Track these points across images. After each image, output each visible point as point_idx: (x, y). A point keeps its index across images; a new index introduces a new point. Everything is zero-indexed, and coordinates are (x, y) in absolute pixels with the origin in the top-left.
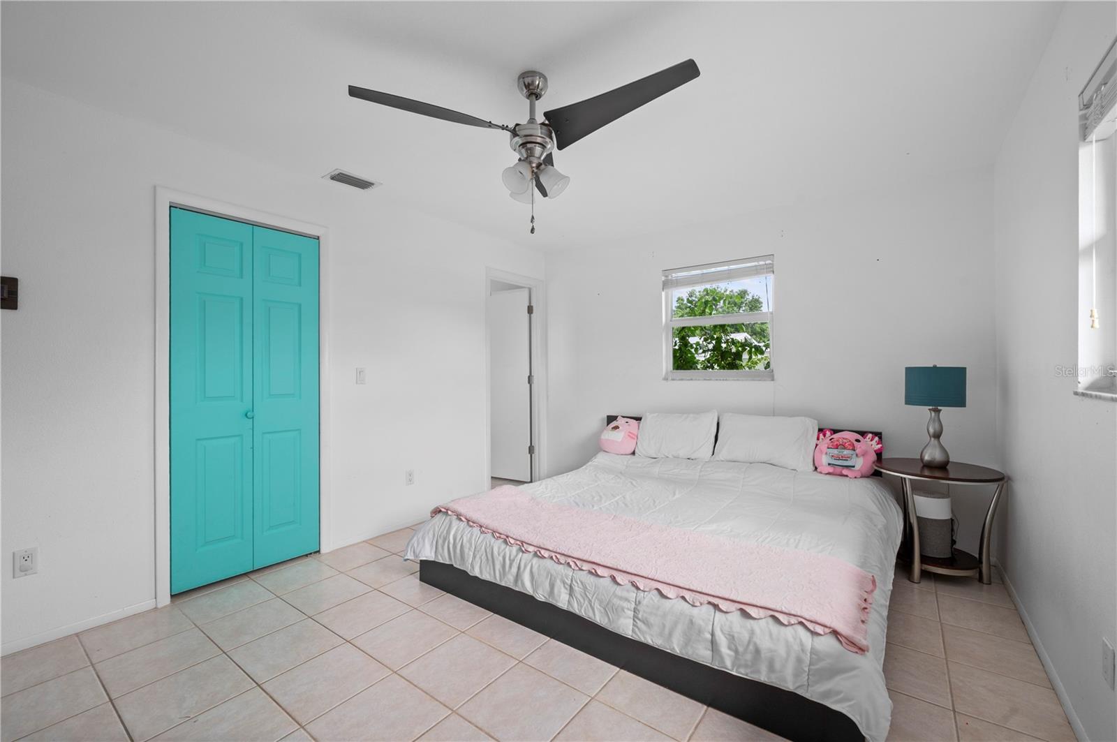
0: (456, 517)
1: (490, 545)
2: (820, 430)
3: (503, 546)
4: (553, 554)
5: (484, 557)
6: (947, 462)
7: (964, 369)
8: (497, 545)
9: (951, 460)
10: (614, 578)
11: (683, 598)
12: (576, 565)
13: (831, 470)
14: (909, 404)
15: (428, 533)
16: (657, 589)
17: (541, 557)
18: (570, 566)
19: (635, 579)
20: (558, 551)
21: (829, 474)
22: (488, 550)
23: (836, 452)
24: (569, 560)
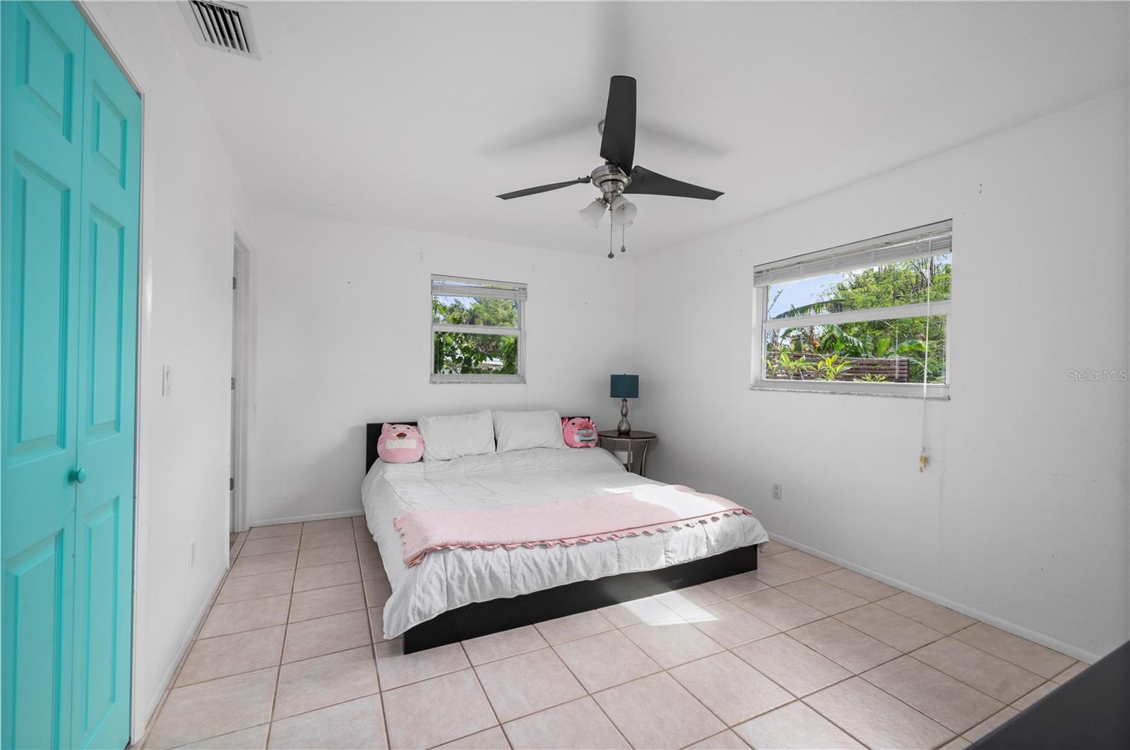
0: (461, 549)
1: (528, 557)
2: (562, 418)
3: (543, 551)
4: (595, 537)
5: (526, 571)
6: (630, 431)
7: (638, 376)
8: (537, 553)
9: (632, 429)
10: (646, 532)
11: (688, 525)
12: (616, 536)
13: (582, 444)
14: (614, 397)
15: (430, 582)
16: (673, 527)
17: (586, 544)
18: (613, 539)
19: (659, 526)
20: (598, 532)
21: (581, 447)
22: (528, 563)
23: (584, 432)
24: (609, 535)
